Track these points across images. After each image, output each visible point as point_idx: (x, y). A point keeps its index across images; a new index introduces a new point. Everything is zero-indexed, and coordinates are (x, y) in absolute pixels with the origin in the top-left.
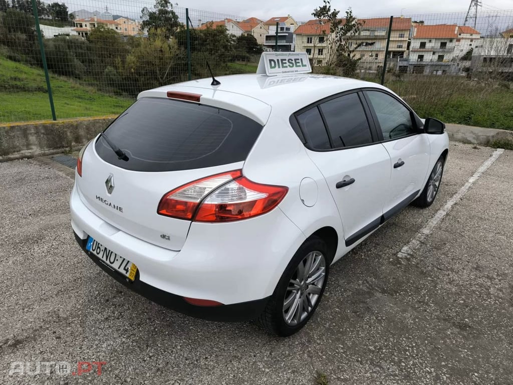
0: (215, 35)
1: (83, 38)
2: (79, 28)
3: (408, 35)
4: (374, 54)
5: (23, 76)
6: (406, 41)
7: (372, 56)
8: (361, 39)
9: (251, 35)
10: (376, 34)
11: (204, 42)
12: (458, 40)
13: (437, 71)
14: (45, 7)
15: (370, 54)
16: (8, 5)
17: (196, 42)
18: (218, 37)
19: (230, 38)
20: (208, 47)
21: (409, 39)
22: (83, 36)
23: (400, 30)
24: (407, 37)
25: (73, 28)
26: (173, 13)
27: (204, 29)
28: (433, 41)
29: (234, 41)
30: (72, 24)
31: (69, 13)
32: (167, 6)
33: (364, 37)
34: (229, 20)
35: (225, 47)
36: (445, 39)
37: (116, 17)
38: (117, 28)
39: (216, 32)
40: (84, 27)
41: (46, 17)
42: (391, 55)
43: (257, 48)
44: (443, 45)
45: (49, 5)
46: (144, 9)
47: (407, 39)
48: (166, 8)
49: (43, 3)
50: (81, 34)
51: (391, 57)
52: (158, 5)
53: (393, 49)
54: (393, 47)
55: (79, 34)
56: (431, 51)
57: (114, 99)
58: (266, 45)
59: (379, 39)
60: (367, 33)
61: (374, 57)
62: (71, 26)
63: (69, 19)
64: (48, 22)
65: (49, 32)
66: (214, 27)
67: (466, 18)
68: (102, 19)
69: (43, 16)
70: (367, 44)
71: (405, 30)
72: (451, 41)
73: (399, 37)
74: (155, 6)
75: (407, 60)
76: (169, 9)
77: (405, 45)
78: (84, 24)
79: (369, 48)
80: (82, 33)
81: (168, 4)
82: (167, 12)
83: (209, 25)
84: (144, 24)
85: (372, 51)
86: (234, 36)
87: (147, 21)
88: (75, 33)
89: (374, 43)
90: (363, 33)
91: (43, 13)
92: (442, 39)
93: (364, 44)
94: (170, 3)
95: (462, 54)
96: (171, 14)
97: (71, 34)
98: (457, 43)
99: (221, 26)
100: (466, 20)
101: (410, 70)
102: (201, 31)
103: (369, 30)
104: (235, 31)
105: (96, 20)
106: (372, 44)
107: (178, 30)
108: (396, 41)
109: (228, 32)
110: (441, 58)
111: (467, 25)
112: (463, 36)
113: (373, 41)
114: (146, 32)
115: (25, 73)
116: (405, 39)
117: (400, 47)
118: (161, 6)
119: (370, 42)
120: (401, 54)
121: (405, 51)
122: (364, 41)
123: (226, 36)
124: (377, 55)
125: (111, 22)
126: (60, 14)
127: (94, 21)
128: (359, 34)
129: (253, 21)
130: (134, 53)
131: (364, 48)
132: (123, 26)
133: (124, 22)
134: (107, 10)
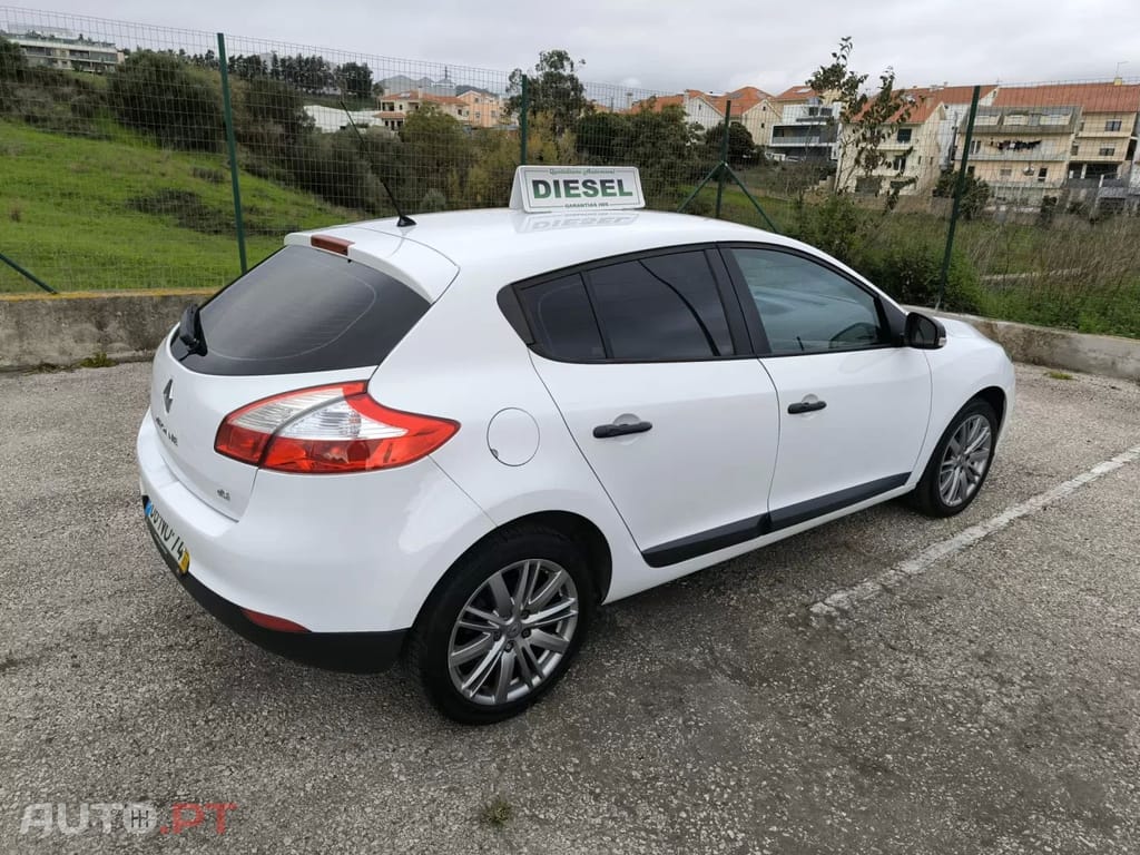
0: (658, 125)
1: (393, 133)
2: (388, 112)
3: (1132, 126)
4: (1036, 169)
5: (268, 205)
6: (1124, 138)
7: (1029, 173)
8: (1005, 134)
9: (740, 125)
10: (1045, 121)
11: (632, 140)
14: (331, 71)
15: (1027, 169)
16: (266, 68)
17: (617, 140)
18: (662, 130)
19: (690, 132)
20: (641, 150)
21: (1134, 134)
22: (393, 128)
23: (1107, 113)
24: (1127, 130)
25: (377, 112)
26: (572, 79)
27: (634, 113)
29: (698, 138)
30: (375, 105)
31: (374, 83)
32: (562, 67)
33: (1015, 130)
34: (694, 94)
35: (679, 151)
37: (462, 90)
38: (460, 112)
39: (659, 119)
40: (397, 110)
41: (331, 91)
42: (1083, 173)
43: (752, 154)
45: (339, 67)
46: (514, 73)
47: (1129, 134)
48: (561, 71)
49: (328, 64)
50: (390, 124)
51: (1083, 177)
52: (544, 64)
53: (1086, 159)
54: (1090, 154)
55: (387, 123)
58: (772, 148)
59: (1048, 134)
60: (1022, 121)
61: (1036, 176)
62: (374, 108)
63: (373, 96)
64: (334, 101)
65: (327, 119)
66: (658, 109)
68: (434, 94)
69: (325, 89)
70: (1019, 146)
71: (1123, 113)
73: (1107, 129)
74: (538, 65)
75: (1124, 184)
76: (566, 72)
77: (1122, 149)
78: (397, 106)
79: (1025, 154)
80: (393, 123)
81: (565, 63)
82: (561, 78)
83: (645, 105)
84: (512, 104)
85: (1030, 162)
86: (699, 127)
87: (519, 97)
88: (379, 122)
89: (1038, 143)
90: (1009, 121)
91: (325, 84)
93: (1012, 145)
94: (568, 59)
96: (569, 84)
97: (371, 125)
99: (672, 106)
101: (1130, 210)
102: (629, 118)
103: (1026, 114)
104: (704, 118)
105: (420, 96)
106: (1032, 145)
107: (582, 115)
108: (1095, 138)
109: (686, 119)
113: (1037, 140)
114: (515, 119)
115: (272, 200)
116: (1120, 134)
117: (1106, 152)
118: (551, 67)
119: (1026, 140)
120: (1108, 169)
121: (1121, 163)
122: (1013, 139)
123: (682, 127)
124: (1043, 173)
125: (449, 101)
126: (357, 86)
127: (416, 97)
128: (1001, 121)
129: (749, 96)
130: (485, 162)
131: (1009, 154)
132: (473, 108)
133: (477, 100)
134: (446, 76)
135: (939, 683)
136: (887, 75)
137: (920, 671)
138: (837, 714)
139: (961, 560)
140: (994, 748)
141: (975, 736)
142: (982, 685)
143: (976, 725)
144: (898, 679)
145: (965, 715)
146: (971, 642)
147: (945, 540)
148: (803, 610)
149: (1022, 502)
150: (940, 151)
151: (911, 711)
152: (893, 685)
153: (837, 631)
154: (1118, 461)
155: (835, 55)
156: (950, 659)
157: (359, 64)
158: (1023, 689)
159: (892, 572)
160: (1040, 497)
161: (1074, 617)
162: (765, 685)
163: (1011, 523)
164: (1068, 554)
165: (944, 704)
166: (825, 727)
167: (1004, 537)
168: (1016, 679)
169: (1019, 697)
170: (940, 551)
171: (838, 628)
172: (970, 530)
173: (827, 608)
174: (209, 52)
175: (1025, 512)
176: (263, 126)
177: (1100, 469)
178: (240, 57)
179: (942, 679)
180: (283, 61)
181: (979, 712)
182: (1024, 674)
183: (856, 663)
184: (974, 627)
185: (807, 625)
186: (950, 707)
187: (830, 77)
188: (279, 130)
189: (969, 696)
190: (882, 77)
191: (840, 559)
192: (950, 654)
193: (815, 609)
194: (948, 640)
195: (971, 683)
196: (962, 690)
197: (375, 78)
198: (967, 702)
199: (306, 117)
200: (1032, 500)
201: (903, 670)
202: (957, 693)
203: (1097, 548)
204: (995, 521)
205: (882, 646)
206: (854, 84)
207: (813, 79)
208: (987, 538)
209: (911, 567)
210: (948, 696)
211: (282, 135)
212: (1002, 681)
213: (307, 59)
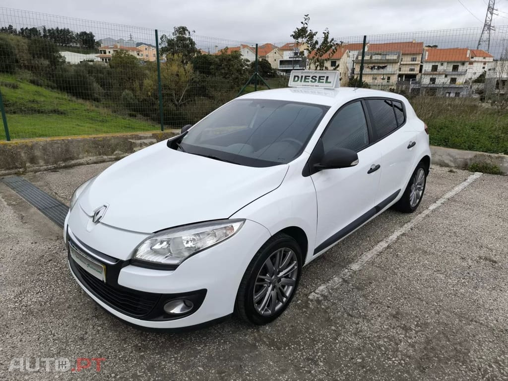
0: (230, 60)
1: (106, 64)
2: (103, 55)
3: (420, 59)
4: (386, 77)
5: (42, 99)
6: (417, 64)
7: (383, 79)
8: (373, 63)
9: (265, 60)
10: (388, 57)
11: (219, 67)
12: (471, 63)
13: (450, 93)
14: (74, 36)
15: (382, 77)
16: (40, 34)
17: (212, 67)
18: (232, 62)
19: (244, 63)
20: (223, 71)
21: (421, 63)
22: (106, 62)
23: (411, 54)
24: (418, 61)
25: (98, 55)
26: (190, 39)
27: (219, 54)
28: (445, 64)
29: (247, 65)
30: (97, 52)
31: (96, 41)
32: (185, 33)
33: (376, 61)
34: (244, 46)
35: (239, 71)
36: (458, 62)
37: (139, 44)
38: (138, 54)
39: (230, 57)
40: (107, 54)
41: (75, 45)
42: (404, 78)
43: (272, 73)
44: (455, 68)
45: (77, 33)
46: (162, 36)
47: (420, 62)
48: (184, 36)
49: (72, 32)
50: (104, 60)
51: (404, 80)
52: (176, 32)
53: (406, 73)
54: (406, 71)
55: (103, 60)
56: (442, 74)
57: (128, 121)
58: (280, 70)
59: (390, 63)
60: (379, 57)
61: (386, 80)
63: (96, 47)
64: (76, 50)
65: (73, 58)
66: (229, 53)
67: (479, 42)
68: (125, 46)
69: (71, 44)
70: (379, 68)
71: (416, 54)
72: (463, 64)
73: (411, 61)
74: (173, 33)
75: (419, 83)
76: (187, 36)
77: (417, 69)
78: (107, 51)
79: (381, 71)
80: (106, 60)
81: (186, 32)
82: (185, 39)
83: (223, 51)
84: (163, 50)
85: (383, 74)
86: (248, 61)
87: (166, 47)
88: (100, 60)
89: (386, 66)
90: (374, 58)
91: (71, 41)
92: (454, 62)
93: (376, 67)
94: (187, 30)
95: (475, 77)
96: (188, 41)
97: (95, 60)
98: (469, 66)
99: (235, 52)
100: (479, 44)
101: (422, 93)
102: (216, 56)
103: (380, 54)
104: (249, 56)
105: (119, 47)
106: (383, 68)
107: (196, 55)
108: (406, 64)
109: (242, 57)
110: (453, 80)
111: (479, 49)
112: (476, 59)
113: (385, 65)
114: (164, 57)
115: (44, 96)
116: (416, 63)
117: (412, 70)
118: (180, 34)
119: (381, 65)
120: (413, 77)
121: (417, 74)
122: (376, 65)
123: (240, 61)
124: (389, 78)
125: (133, 50)
126: (87, 42)
127: (117, 48)
128: (371, 57)
129: (269, 47)
130: (152, 77)
131: (375, 71)
132: (145, 53)
133: (146, 49)
134: (131, 38)
135: (376, 335)
136: (326, 32)
137: (366, 328)
138: (326, 362)
139: (378, 260)
140: (408, 372)
141: (397, 366)
142: (397, 333)
143: (397, 359)
144: (355, 334)
145: (390, 353)
146: (388, 307)
147: (369, 250)
148: (305, 298)
149: (401, 226)
150: (348, 70)
151: (363, 354)
152: (352, 339)
153: (323, 309)
154: (439, 203)
155: (302, 23)
156: (379, 319)
157: (88, 32)
158: (417, 332)
159: (347, 270)
160: (409, 224)
161: (434, 287)
162: (287, 348)
163: (398, 238)
164: (426, 252)
165: (379, 347)
166: (320, 372)
167: (396, 246)
168: (413, 327)
169: (415, 337)
170: (368, 256)
171: (323, 307)
172: (381, 243)
173: (316, 296)
174: (10, 26)
175: (403, 232)
176: (38, 61)
177: (432, 207)
178: (27, 28)
179: (377, 332)
180: (49, 30)
181: (397, 350)
182: (416, 323)
183: (333, 328)
184: (389, 298)
185: (307, 307)
186: (383, 348)
187: (301, 33)
188: (46, 62)
189: (391, 340)
190: (324, 33)
191: (321, 266)
192: (379, 316)
193: (310, 297)
194: (377, 307)
195: (392, 332)
196: (387, 337)
197: (96, 39)
198: (390, 345)
199: (61, 57)
200: (406, 225)
201: (357, 329)
202: (386, 340)
203: (438, 248)
204: (391, 237)
205: (346, 315)
206: (312, 36)
207: (294, 34)
208: (389, 247)
209: (355, 267)
210: (381, 342)
211: (48, 65)
212: (406, 329)
213: (61, 30)
